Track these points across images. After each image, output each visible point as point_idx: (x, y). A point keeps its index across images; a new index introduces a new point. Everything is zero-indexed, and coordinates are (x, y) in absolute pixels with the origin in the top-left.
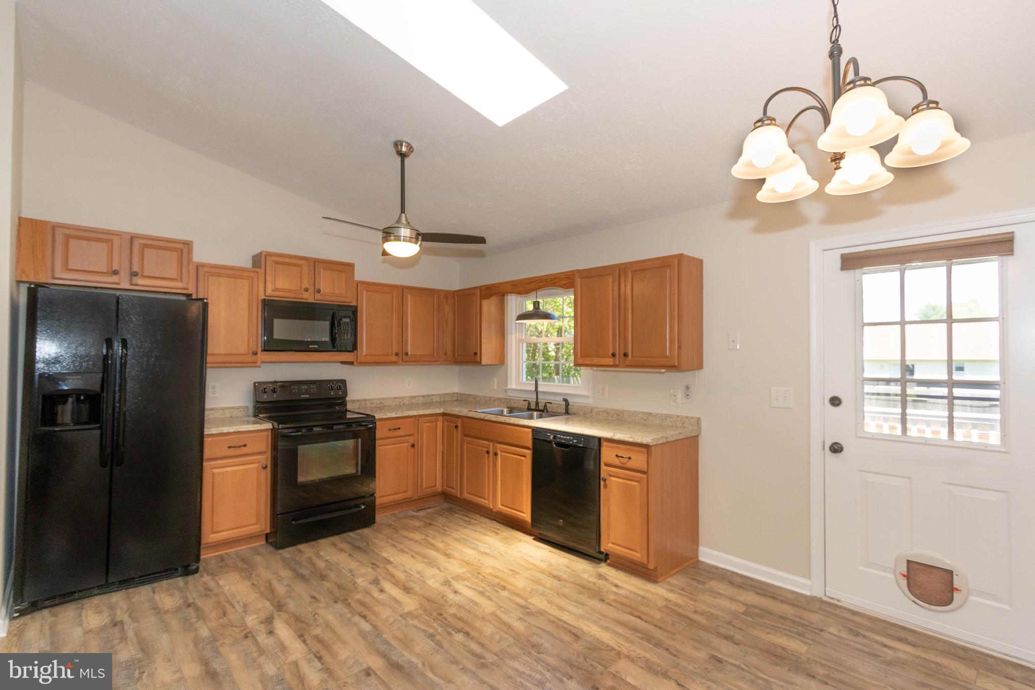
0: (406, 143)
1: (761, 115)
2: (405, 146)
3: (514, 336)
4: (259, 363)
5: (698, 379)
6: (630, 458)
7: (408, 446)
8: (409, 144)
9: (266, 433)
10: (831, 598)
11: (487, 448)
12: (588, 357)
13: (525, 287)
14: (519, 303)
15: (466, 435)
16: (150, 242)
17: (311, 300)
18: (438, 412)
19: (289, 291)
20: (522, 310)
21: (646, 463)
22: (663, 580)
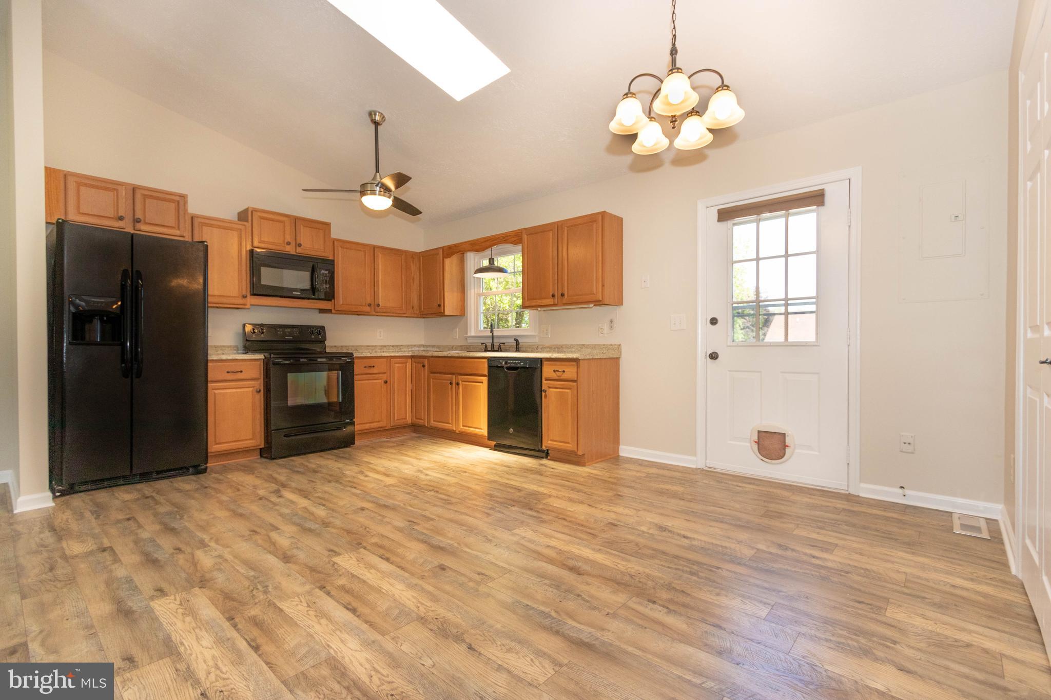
0: (379, 113)
1: (627, 91)
2: (378, 115)
3: (472, 291)
4: (248, 306)
5: (618, 313)
6: (564, 371)
7: (381, 382)
8: (382, 114)
9: (259, 363)
10: (710, 468)
11: (450, 380)
12: (534, 299)
13: (480, 246)
14: (477, 262)
15: (432, 372)
16: (150, 193)
17: (293, 252)
18: (407, 355)
19: (273, 243)
20: (480, 265)
21: (576, 374)
22: (589, 465)
